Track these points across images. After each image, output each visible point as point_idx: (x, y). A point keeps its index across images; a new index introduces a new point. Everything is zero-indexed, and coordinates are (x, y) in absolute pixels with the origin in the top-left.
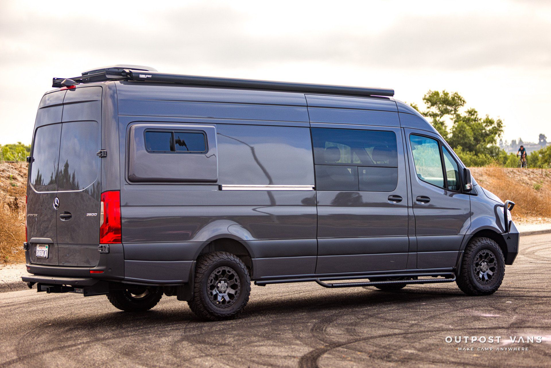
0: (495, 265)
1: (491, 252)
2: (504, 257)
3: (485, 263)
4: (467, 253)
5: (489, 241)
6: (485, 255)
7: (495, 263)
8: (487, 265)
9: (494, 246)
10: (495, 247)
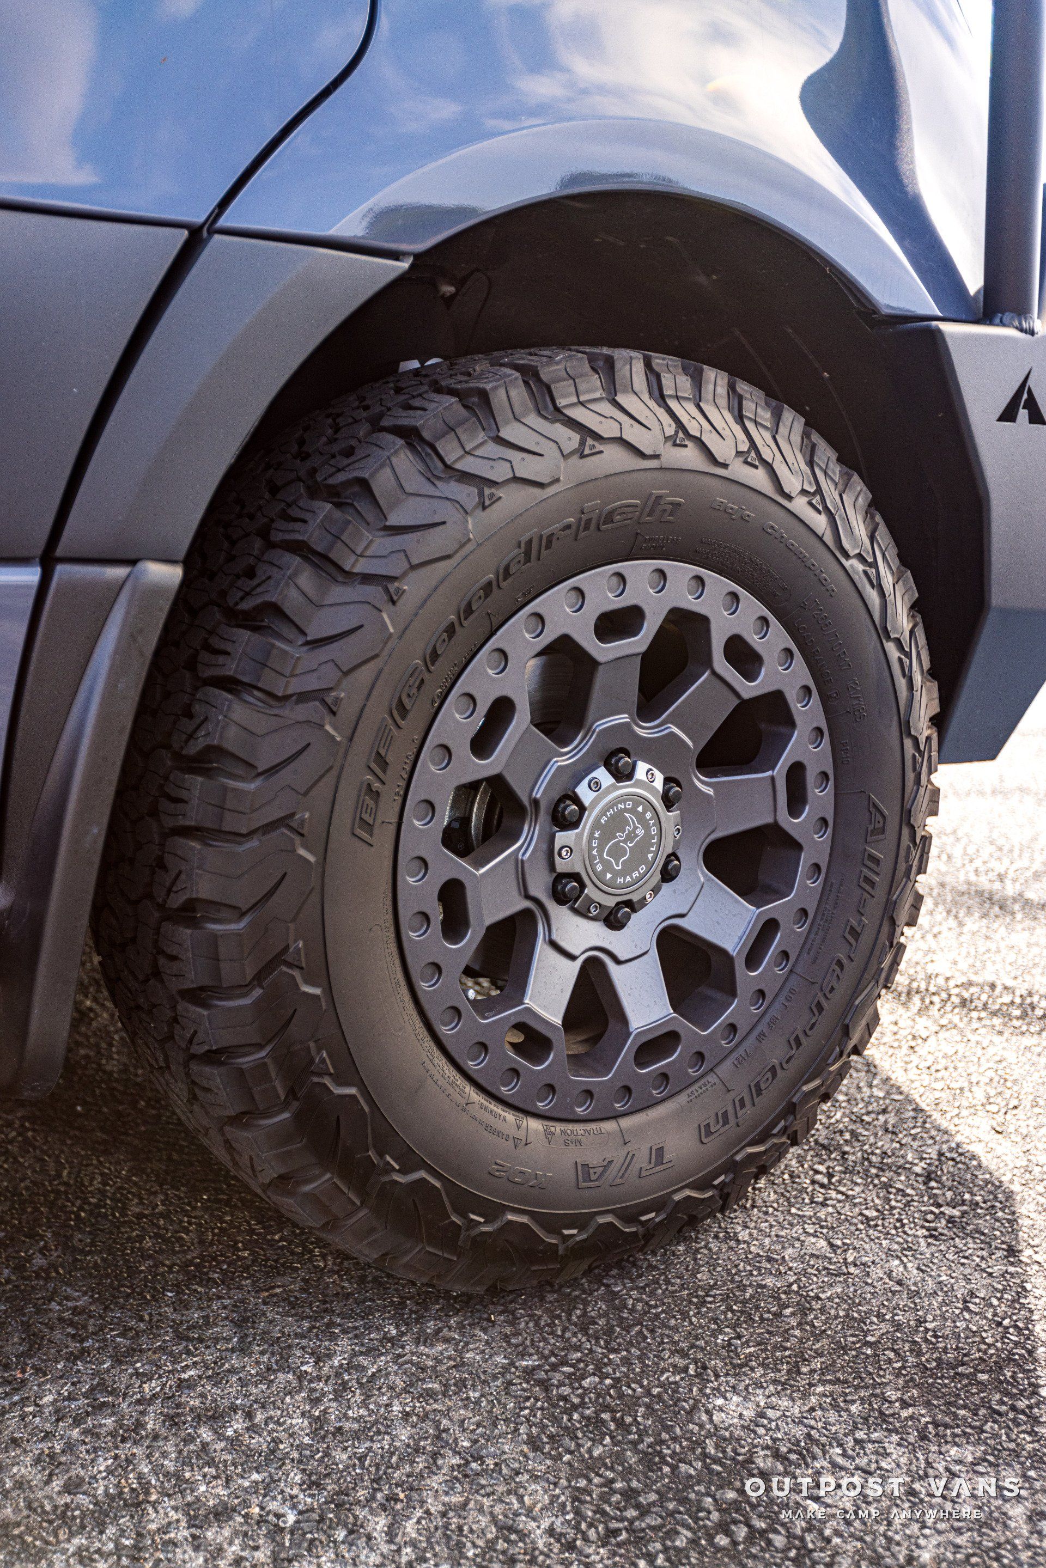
0: (797, 800)
1: (752, 607)
2: (933, 673)
3: (642, 768)
4: (276, 610)
5: (723, 418)
6: (639, 643)
7: (796, 772)
8: (669, 801)
9: (800, 505)
10: (820, 522)
